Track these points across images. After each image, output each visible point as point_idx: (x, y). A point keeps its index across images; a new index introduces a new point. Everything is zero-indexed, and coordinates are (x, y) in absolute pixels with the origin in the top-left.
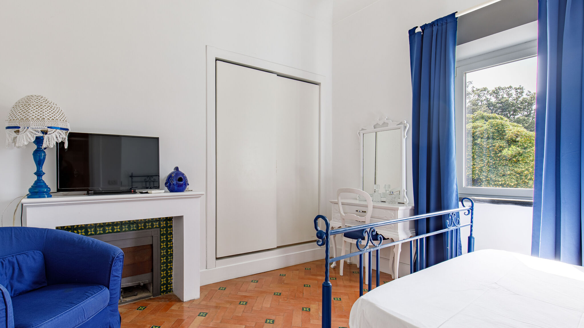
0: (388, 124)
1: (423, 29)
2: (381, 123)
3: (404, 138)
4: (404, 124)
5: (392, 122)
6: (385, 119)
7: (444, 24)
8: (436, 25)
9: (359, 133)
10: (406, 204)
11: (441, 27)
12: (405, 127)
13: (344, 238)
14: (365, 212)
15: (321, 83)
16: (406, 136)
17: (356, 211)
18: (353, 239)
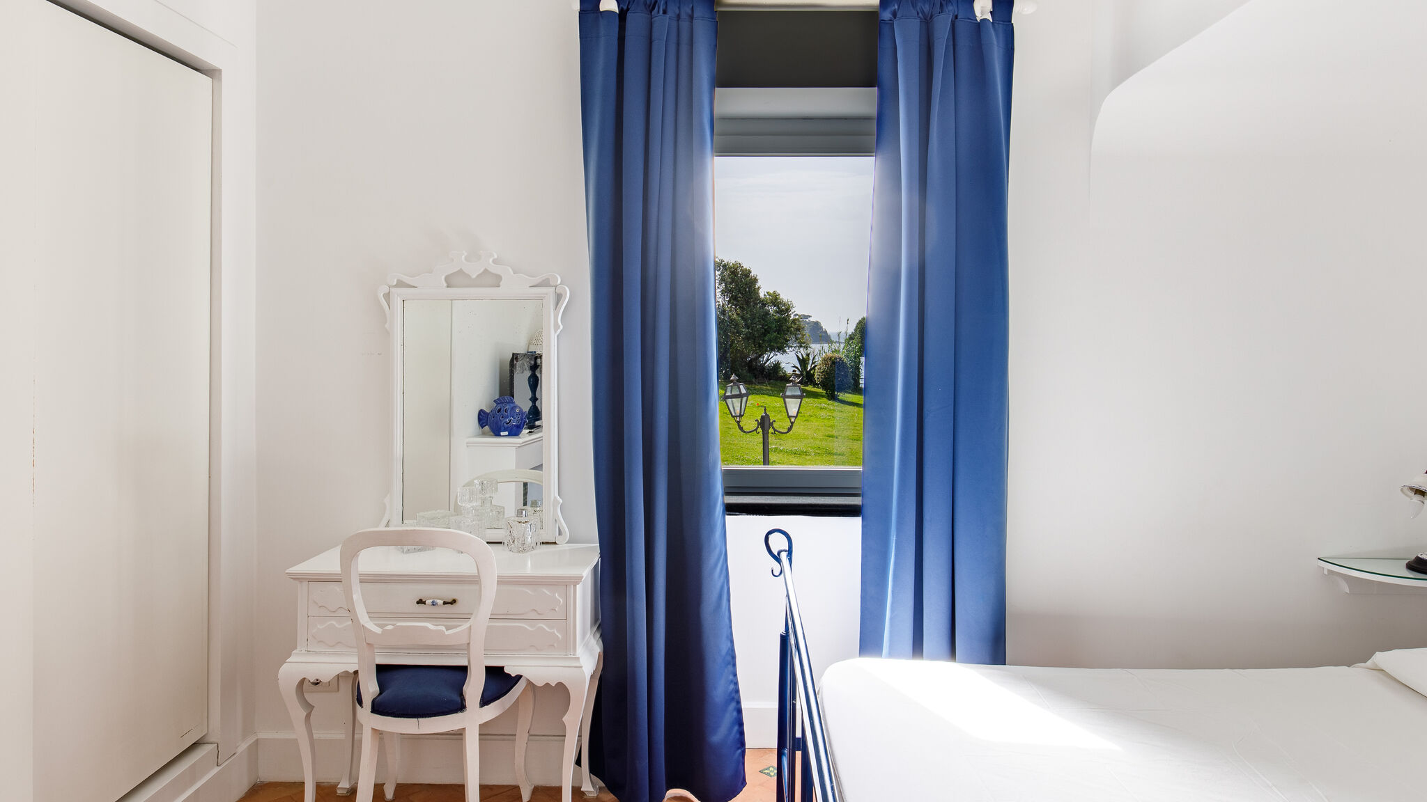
0: (499, 278)
1: (625, 8)
2: (474, 270)
3: (556, 331)
4: (556, 286)
5: (515, 273)
6: (491, 260)
7: (683, 16)
8: (661, 12)
9: (387, 296)
10: (563, 546)
11: (674, 24)
12: (559, 297)
13: (369, 721)
14: (454, 602)
15: (220, 70)
16: (562, 327)
17: (418, 603)
18: (420, 719)
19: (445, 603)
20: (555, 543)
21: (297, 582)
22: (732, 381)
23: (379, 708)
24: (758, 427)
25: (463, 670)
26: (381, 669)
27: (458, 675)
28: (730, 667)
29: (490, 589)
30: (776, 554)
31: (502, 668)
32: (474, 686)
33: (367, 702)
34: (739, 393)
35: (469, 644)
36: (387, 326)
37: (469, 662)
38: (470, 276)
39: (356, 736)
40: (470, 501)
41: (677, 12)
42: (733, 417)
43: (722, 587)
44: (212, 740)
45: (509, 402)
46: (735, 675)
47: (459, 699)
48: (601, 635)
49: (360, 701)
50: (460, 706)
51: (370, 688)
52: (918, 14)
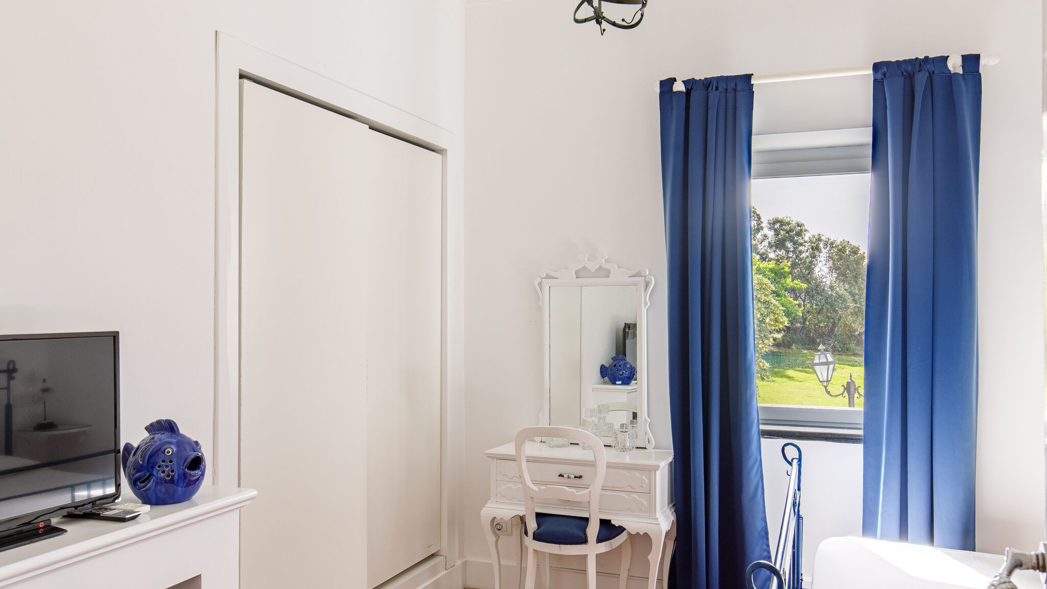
0: (609, 271)
1: (688, 89)
2: (593, 267)
3: (645, 307)
4: (646, 276)
5: (619, 268)
6: (604, 260)
7: (729, 90)
8: (714, 88)
9: (540, 284)
10: (650, 450)
11: (723, 95)
12: (647, 284)
13: (532, 545)
14: (580, 477)
15: (446, 150)
16: (649, 304)
17: (559, 476)
18: (561, 545)
19: (575, 477)
20: (645, 448)
21: (490, 459)
22: (819, 351)
23: (537, 537)
24: (844, 392)
25: (586, 520)
26: (539, 516)
27: (583, 523)
28: (765, 541)
29: (602, 470)
30: (790, 461)
31: (610, 521)
32: (593, 530)
33: (531, 533)
34: (826, 361)
35: (589, 502)
36: (540, 303)
37: (590, 515)
38: (589, 270)
39: (523, 565)
40: (591, 417)
41: (726, 87)
42: (821, 382)
43: (758, 484)
44: (443, 554)
45: (622, 360)
46: (768, 546)
47: (583, 536)
48: (675, 511)
49: (526, 533)
50: (584, 541)
51: (532, 525)
52: (902, 73)
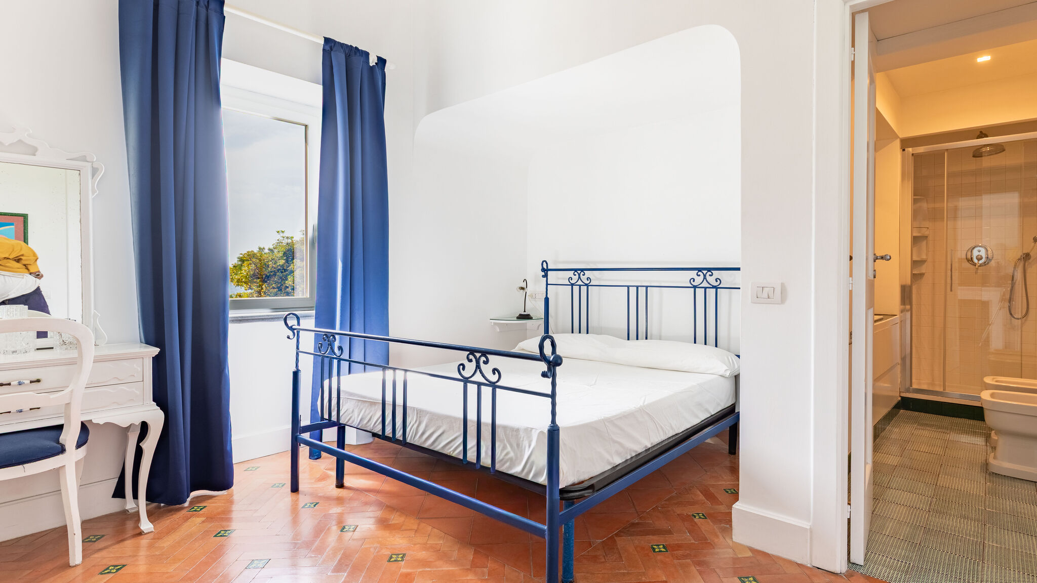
0: (35, 149)
2: (7, 140)
3: (93, 195)
4: (93, 163)
5: (51, 147)
10: (103, 346)
12: (95, 171)
14: (38, 381)
16: (99, 191)
18: (24, 465)
19: (31, 382)
27: (55, 431)
30: (291, 327)
31: (93, 420)
32: (72, 436)
35: (68, 405)
37: (66, 421)
47: (58, 446)
50: (60, 451)
52: (344, 52)
